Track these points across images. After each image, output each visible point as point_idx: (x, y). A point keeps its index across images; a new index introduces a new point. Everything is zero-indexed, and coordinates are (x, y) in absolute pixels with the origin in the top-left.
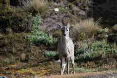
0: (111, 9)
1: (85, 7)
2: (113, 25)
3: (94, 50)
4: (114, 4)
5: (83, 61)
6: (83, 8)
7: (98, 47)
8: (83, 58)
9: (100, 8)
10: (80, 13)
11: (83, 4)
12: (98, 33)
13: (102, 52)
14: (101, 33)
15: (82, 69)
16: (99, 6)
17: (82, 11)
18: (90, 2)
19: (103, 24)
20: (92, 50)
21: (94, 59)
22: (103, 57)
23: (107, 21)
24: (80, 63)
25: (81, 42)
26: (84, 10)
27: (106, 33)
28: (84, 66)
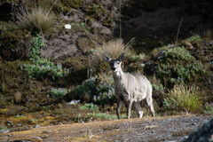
1: (109, 22)
2: (152, 49)
5: (107, 103)
9: (132, 24)
10: (103, 31)
12: (130, 62)
14: (134, 61)
15: (106, 115)
16: (131, 20)
19: (138, 48)
24: (103, 106)
25: (104, 75)
26: (109, 27)
28: (109, 110)
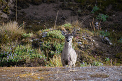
0: (35, 14)
3: (17, 54)
4: (37, 9)
6: (5, 11)
7: (22, 52)
8: (6, 61)
11: (5, 7)
13: (27, 57)
17: (4, 14)
18: (13, 5)
20: (15, 54)
21: (18, 63)
22: (27, 62)
23: (31, 26)
27: (30, 37)
